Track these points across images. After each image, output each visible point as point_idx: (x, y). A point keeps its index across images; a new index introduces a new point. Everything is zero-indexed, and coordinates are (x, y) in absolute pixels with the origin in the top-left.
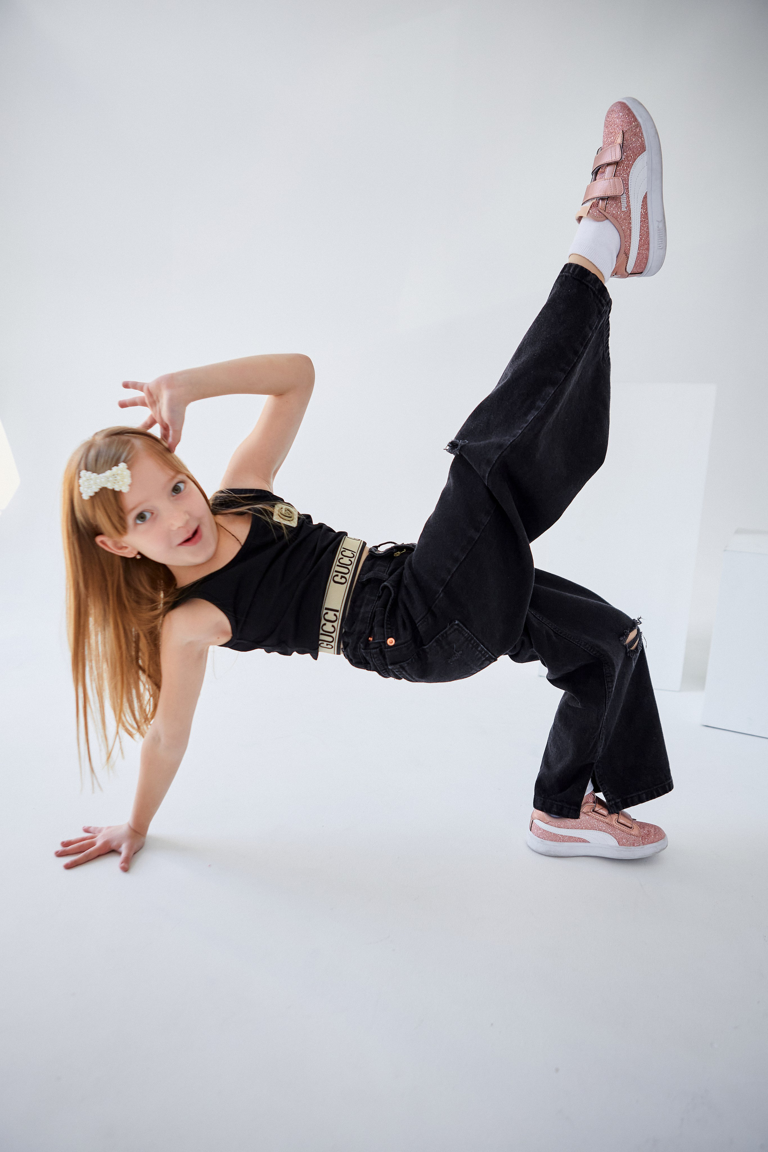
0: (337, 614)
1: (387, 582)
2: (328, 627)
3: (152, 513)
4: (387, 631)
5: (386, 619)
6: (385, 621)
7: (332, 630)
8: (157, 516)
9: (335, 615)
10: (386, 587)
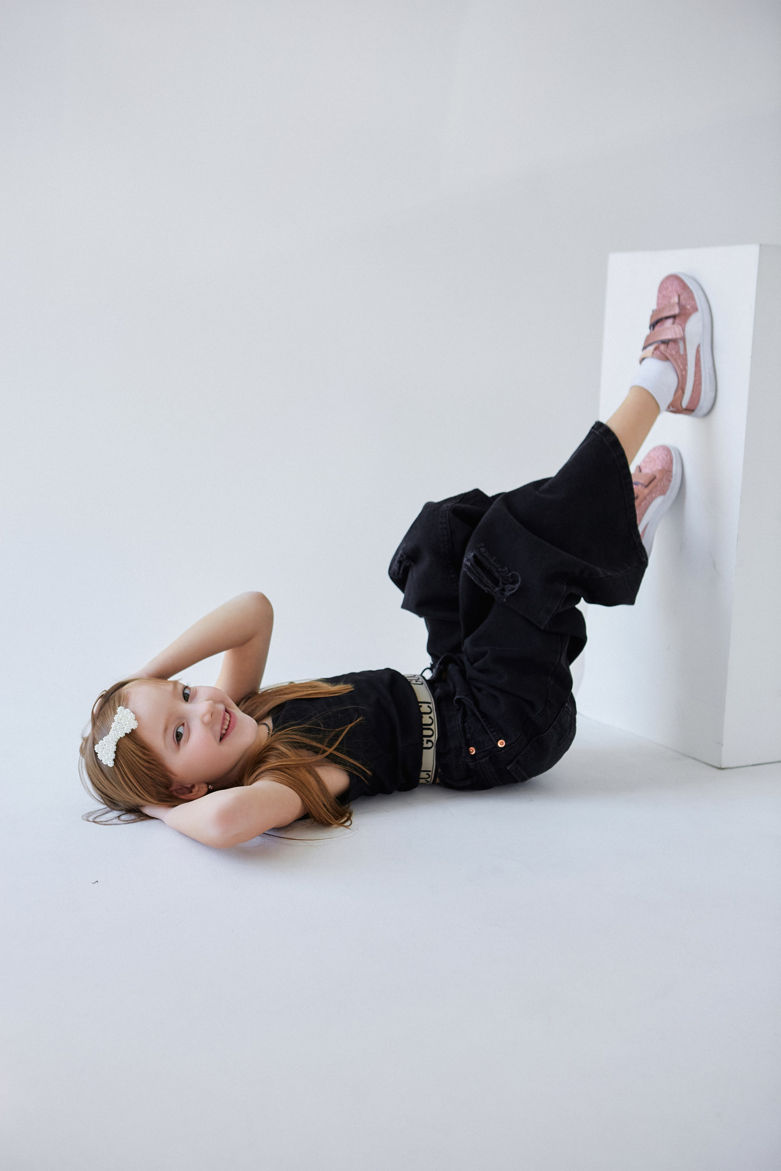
0: (431, 705)
1: (457, 695)
2: (426, 720)
4: (493, 736)
5: (485, 725)
6: (486, 728)
7: (430, 721)
9: (429, 707)
10: (459, 700)
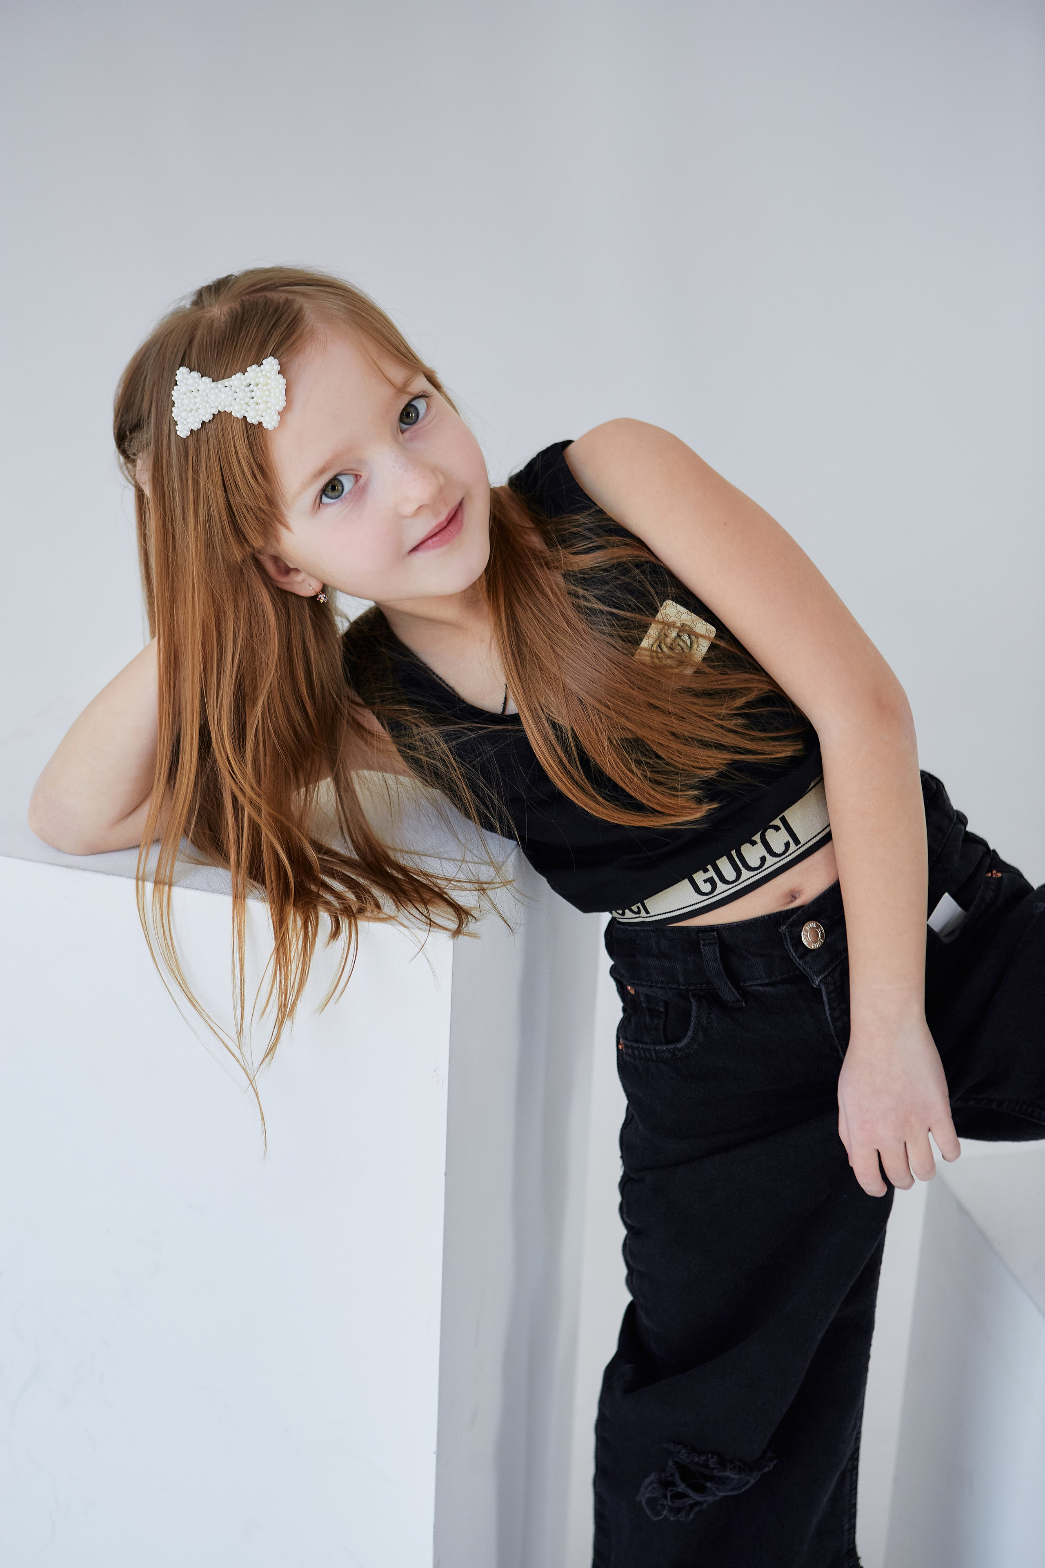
3: (357, 477)
8: (366, 485)
